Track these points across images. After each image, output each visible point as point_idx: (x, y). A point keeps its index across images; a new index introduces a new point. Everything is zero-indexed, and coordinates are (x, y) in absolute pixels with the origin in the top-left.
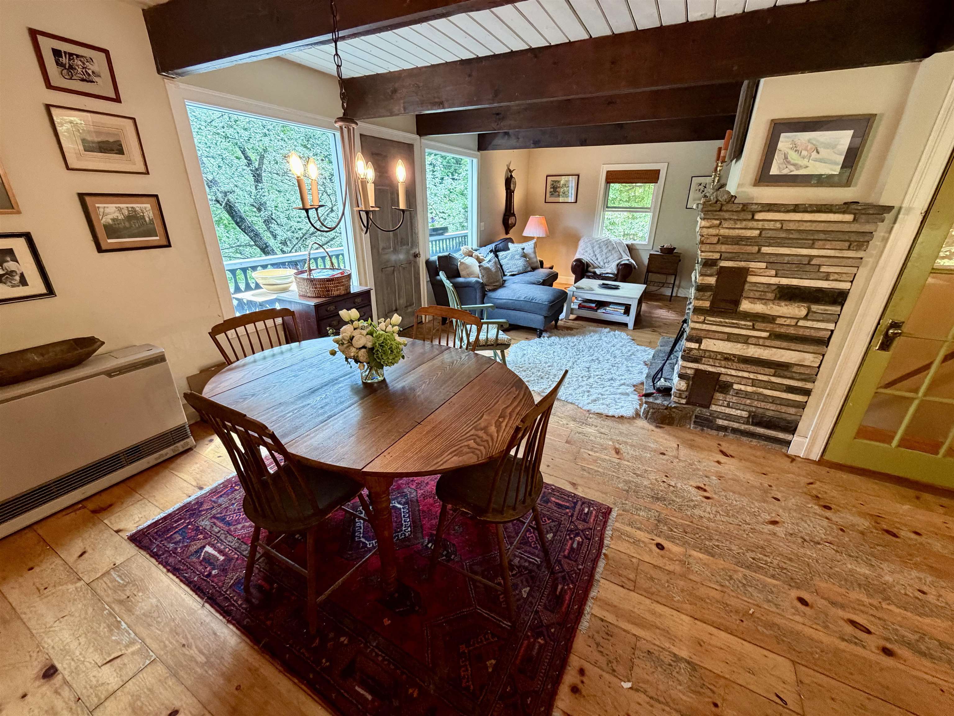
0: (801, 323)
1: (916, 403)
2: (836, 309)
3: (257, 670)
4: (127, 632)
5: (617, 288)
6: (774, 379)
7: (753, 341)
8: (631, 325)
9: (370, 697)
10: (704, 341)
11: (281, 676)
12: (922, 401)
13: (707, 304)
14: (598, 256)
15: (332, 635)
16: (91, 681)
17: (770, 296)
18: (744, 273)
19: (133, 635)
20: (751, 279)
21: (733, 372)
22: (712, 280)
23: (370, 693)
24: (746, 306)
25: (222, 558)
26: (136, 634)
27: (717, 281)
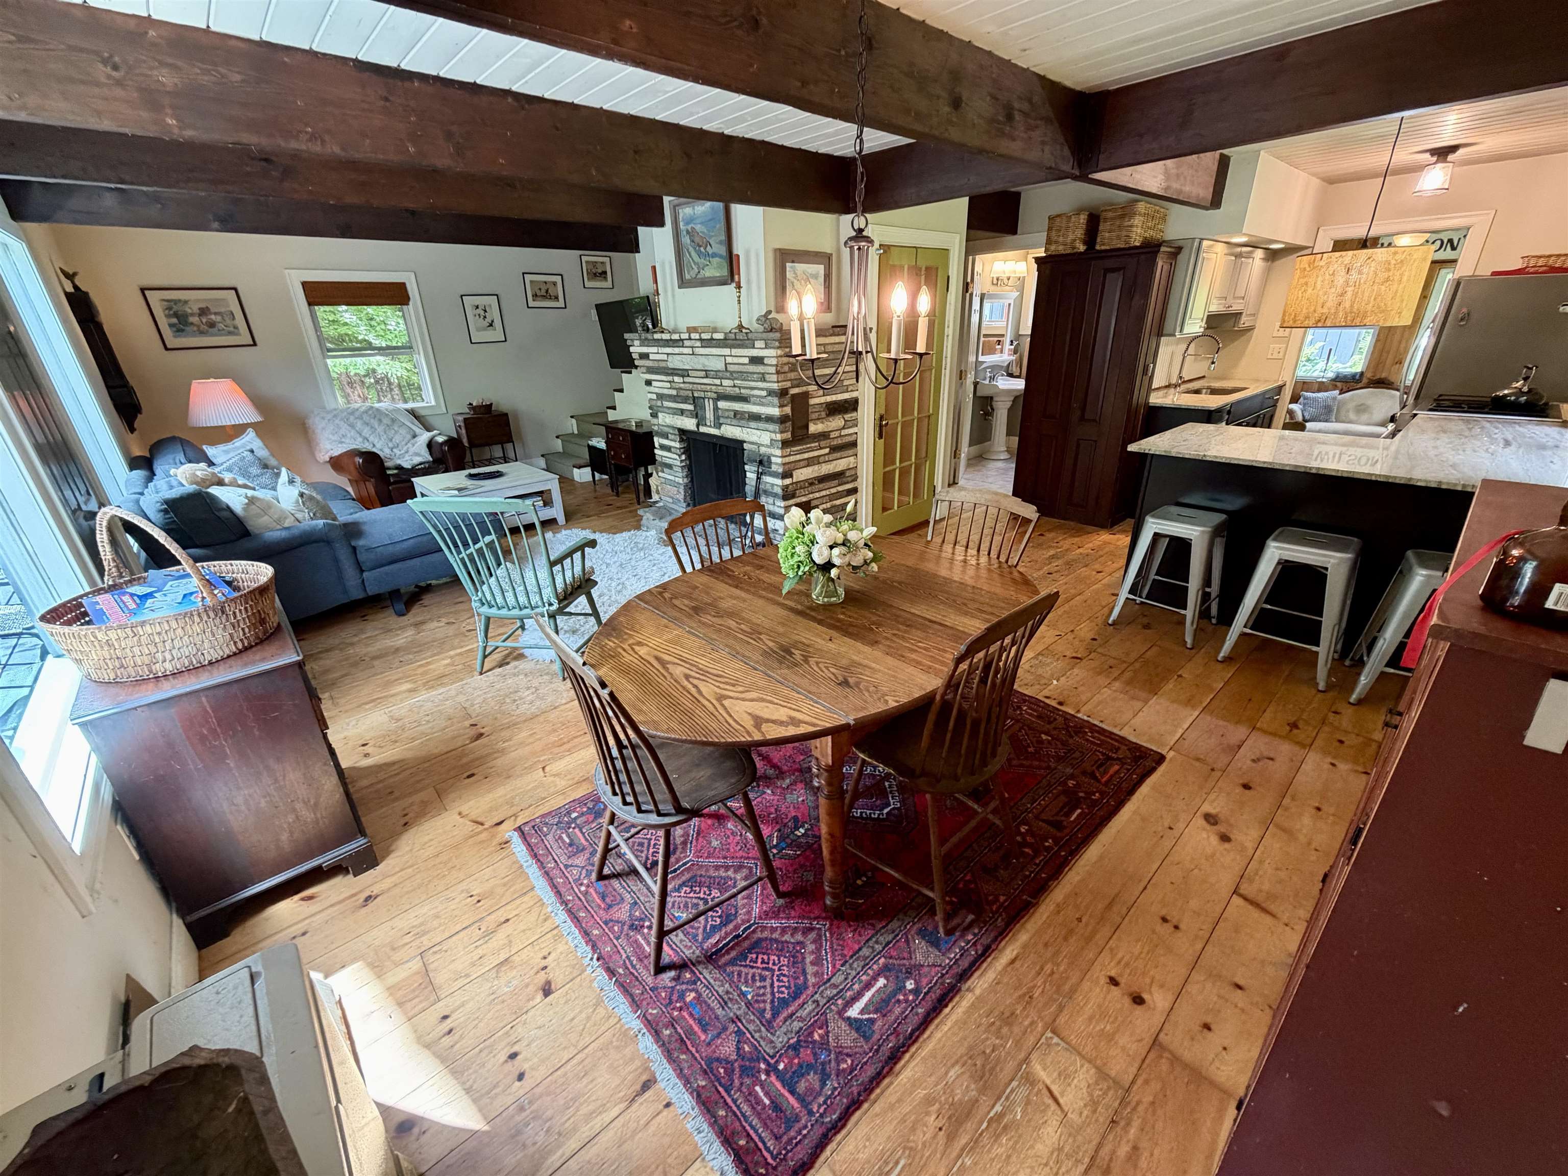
0: (844, 432)
1: (897, 472)
2: (854, 414)
3: (1058, 905)
4: (1007, 1098)
5: (497, 475)
6: (840, 489)
7: (821, 459)
8: (561, 520)
9: (1079, 811)
10: (794, 473)
11: (1063, 883)
12: (901, 469)
13: (788, 435)
14: (371, 439)
15: (1019, 838)
16: (1087, 1117)
17: (823, 414)
18: (806, 396)
19: (1014, 1084)
20: (812, 401)
21: (817, 495)
22: (788, 410)
23: (1075, 810)
24: (813, 428)
25: (882, 982)
26: (1012, 1080)
27: (792, 410)
